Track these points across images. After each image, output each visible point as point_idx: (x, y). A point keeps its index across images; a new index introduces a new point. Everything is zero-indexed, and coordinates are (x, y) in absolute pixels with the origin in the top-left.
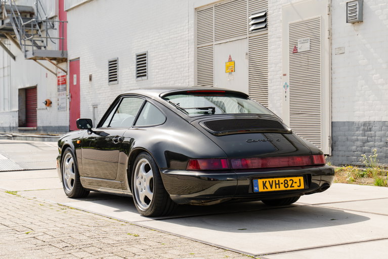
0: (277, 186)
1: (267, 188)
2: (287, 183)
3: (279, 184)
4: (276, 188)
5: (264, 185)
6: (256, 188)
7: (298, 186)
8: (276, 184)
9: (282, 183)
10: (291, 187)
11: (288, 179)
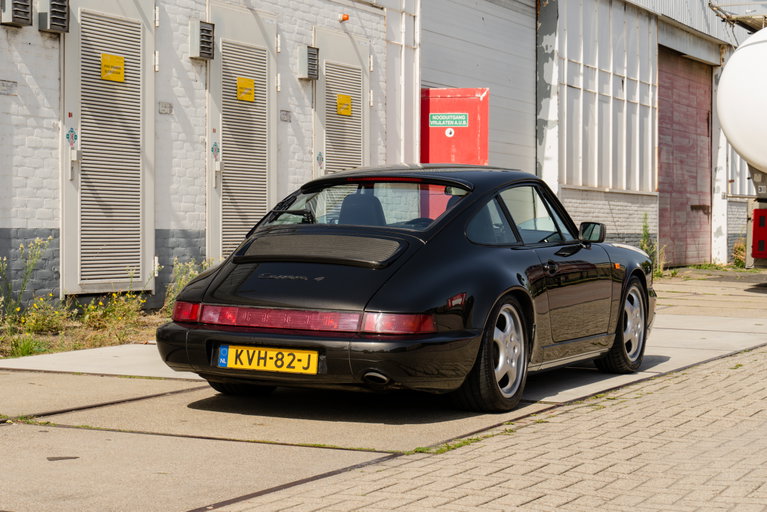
0: (262, 362)
1: (242, 364)
2: (281, 359)
3: (265, 358)
4: (258, 365)
5: (238, 356)
6: (222, 361)
7: (304, 368)
8: (259, 358)
9: (271, 358)
10: (289, 366)
11: (286, 353)
